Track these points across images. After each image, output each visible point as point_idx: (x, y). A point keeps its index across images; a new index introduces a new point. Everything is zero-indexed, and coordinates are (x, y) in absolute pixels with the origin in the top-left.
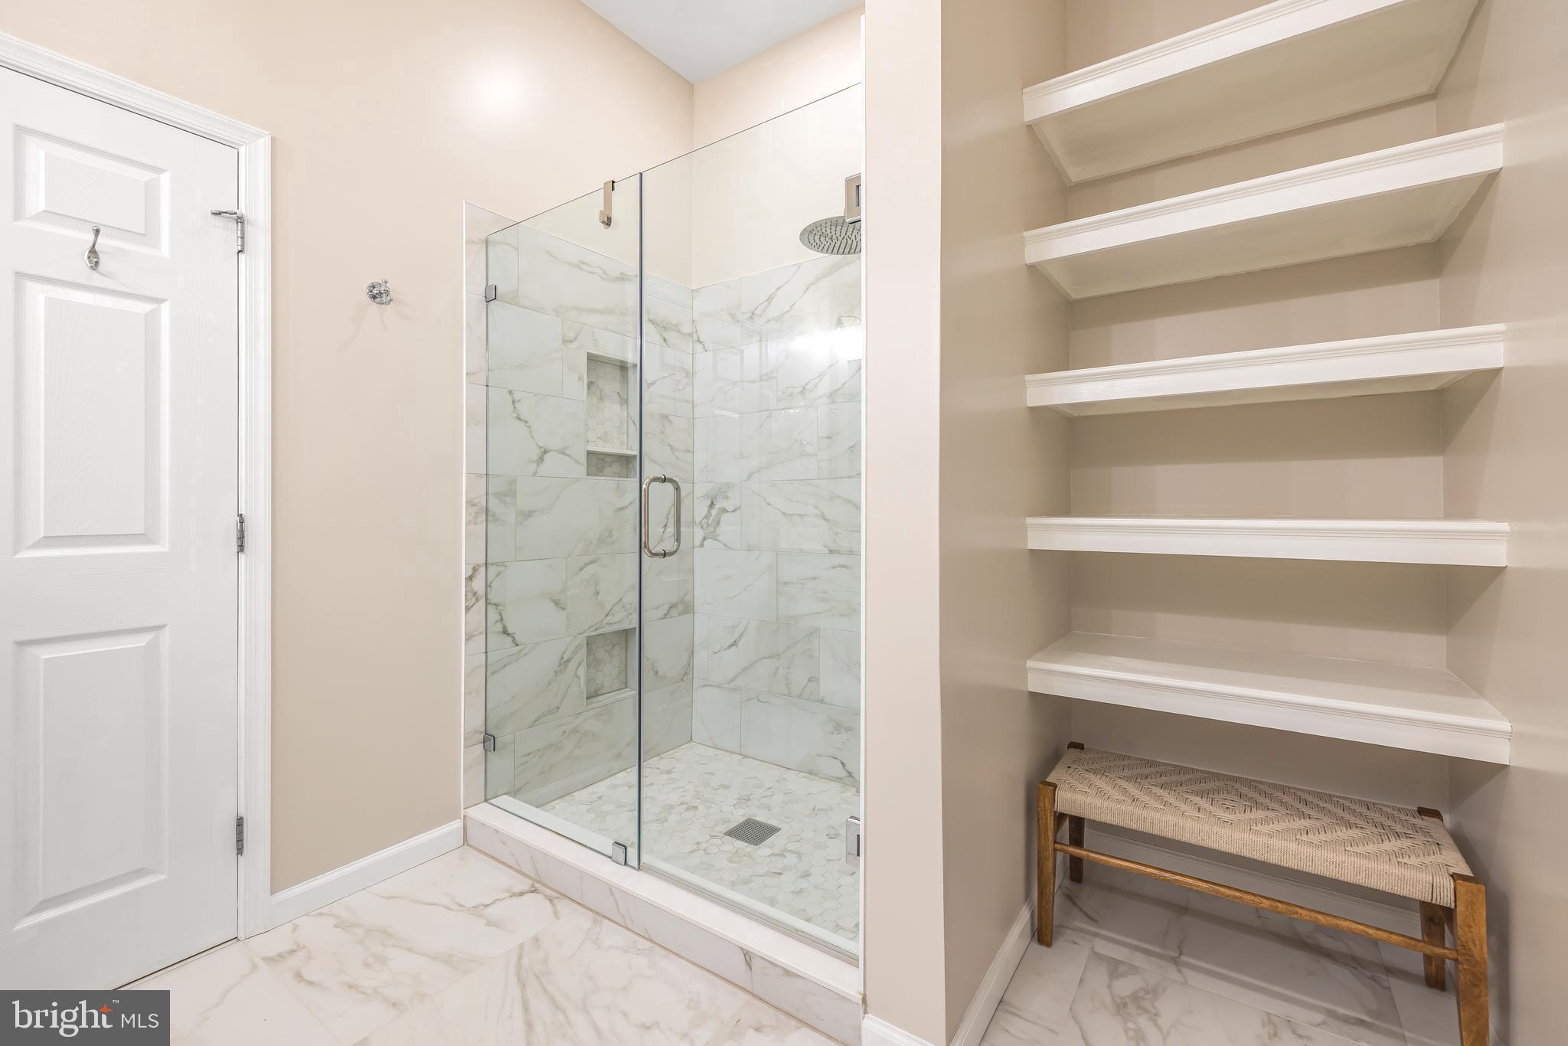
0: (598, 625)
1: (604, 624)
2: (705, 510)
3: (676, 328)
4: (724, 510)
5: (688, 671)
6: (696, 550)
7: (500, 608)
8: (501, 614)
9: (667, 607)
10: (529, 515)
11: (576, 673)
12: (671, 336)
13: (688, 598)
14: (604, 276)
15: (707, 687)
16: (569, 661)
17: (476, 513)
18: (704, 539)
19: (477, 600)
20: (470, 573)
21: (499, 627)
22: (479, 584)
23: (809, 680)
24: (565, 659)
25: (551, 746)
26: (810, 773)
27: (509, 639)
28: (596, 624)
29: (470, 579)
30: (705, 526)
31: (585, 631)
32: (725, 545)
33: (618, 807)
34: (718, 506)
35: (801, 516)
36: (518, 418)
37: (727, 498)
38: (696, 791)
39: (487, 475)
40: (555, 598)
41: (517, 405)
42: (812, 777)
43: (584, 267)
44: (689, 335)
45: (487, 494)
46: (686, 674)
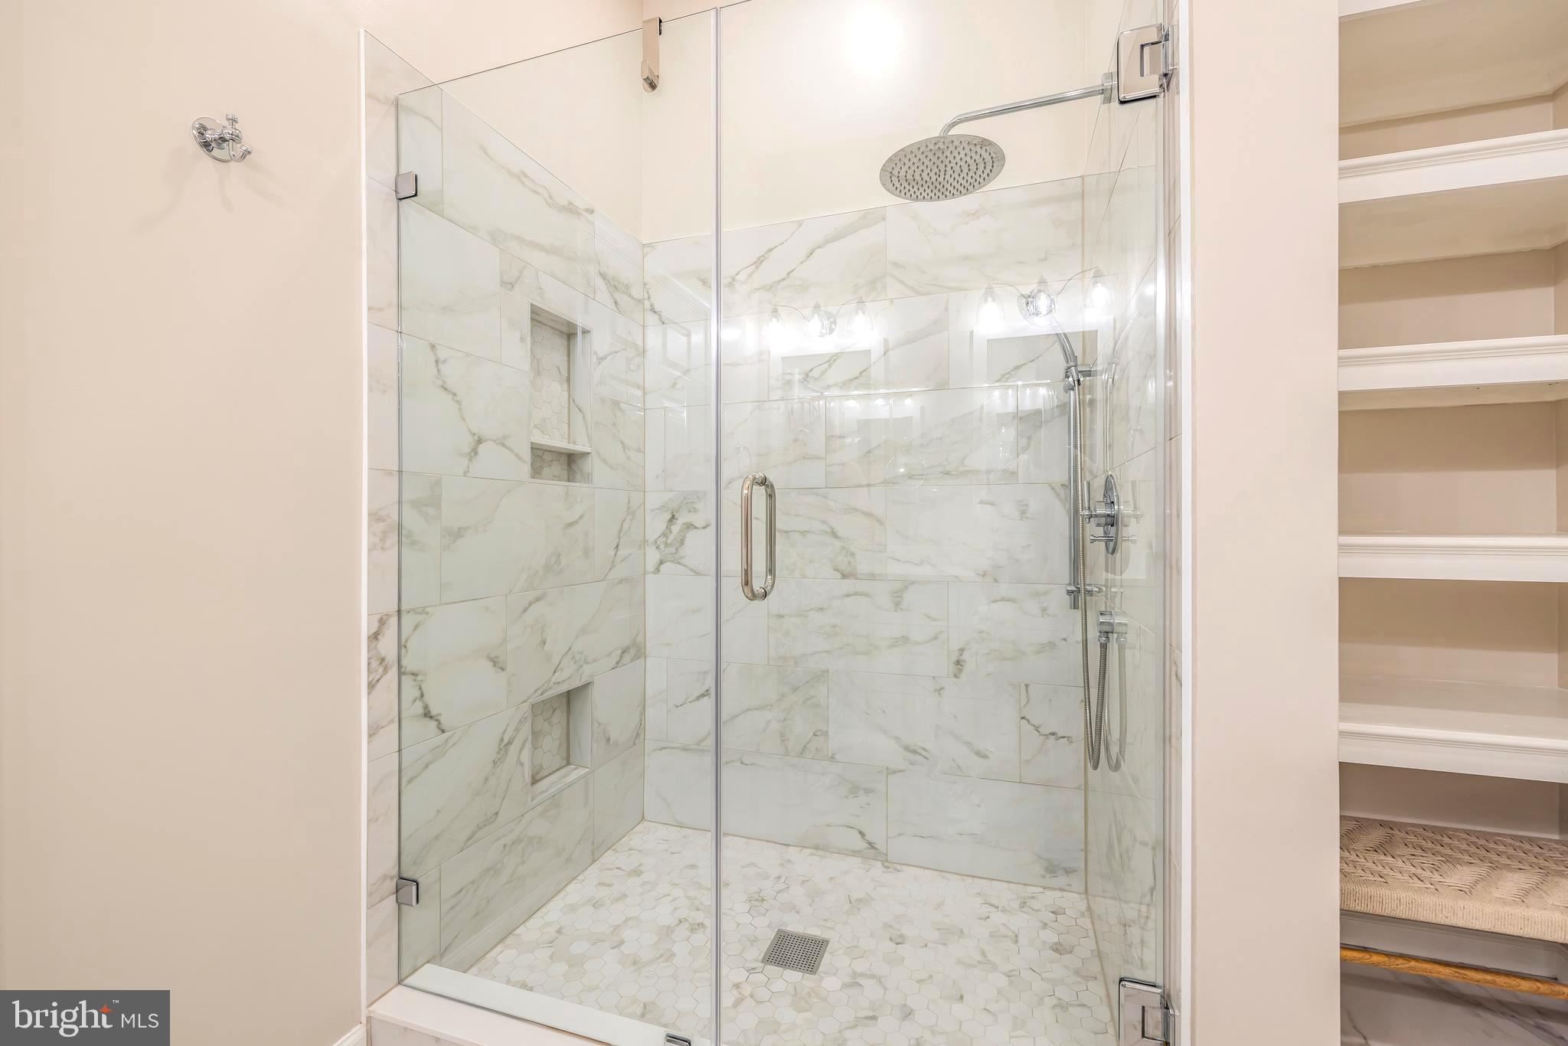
0: (545, 687)
1: (551, 684)
2: (661, 526)
3: (626, 289)
4: (690, 526)
5: (639, 733)
6: (650, 578)
7: (419, 678)
8: (420, 689)
9: (619, 652)
10: (456, 534)
11: (519, 758)
12: (622, 299)
13: (640, 639)
14: (550, 201)
15: (664, 751)
16: (510, 743)
17: (384, 532)
18: (661, 563)
19: (386, 670)
20: (375, 628)
21: (418, 708)
22: (388, 646)
23: (815, 735)
24: (506, 741)
25: (489, 870)
26: (817, 848)
27: (433, 724)
28: (543, 685)
29: (375, 637)
30: (662, 547)
31: (529, 698)
32: (692, 570)
33: (594, 944)
34: (682, 519)
35: (803, 533)
36: (443, 387)
37: (695, 510)
38: (689, 898)
39: (400, 472)
40: (492, 656)
41: (441, 366)
42: (820, 852)
43: (525, 180)
44: (639, 301)
45: (400, 502)
46: (638, 735)
